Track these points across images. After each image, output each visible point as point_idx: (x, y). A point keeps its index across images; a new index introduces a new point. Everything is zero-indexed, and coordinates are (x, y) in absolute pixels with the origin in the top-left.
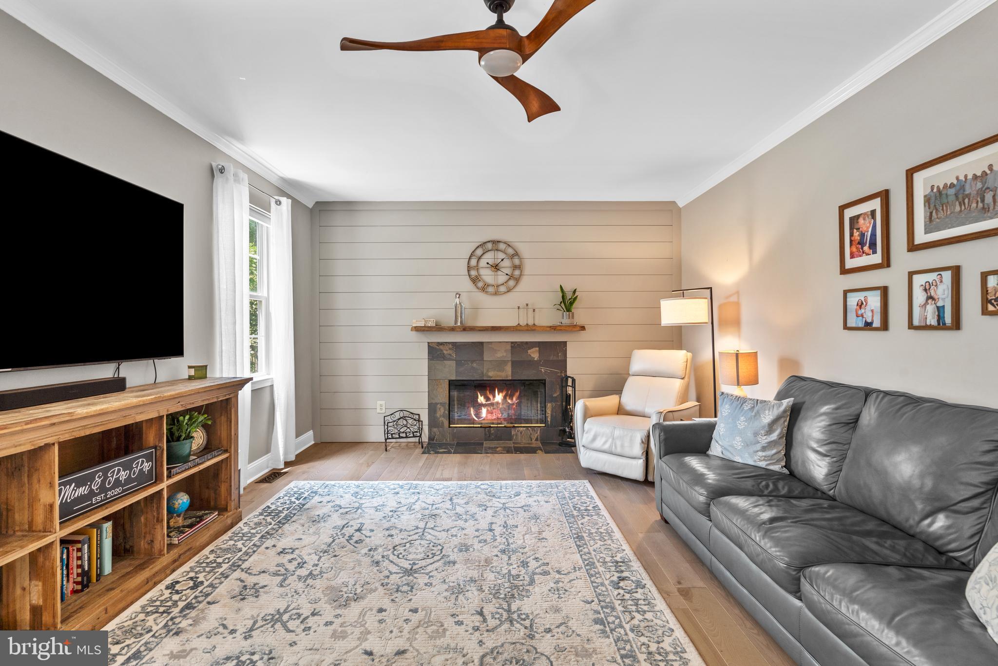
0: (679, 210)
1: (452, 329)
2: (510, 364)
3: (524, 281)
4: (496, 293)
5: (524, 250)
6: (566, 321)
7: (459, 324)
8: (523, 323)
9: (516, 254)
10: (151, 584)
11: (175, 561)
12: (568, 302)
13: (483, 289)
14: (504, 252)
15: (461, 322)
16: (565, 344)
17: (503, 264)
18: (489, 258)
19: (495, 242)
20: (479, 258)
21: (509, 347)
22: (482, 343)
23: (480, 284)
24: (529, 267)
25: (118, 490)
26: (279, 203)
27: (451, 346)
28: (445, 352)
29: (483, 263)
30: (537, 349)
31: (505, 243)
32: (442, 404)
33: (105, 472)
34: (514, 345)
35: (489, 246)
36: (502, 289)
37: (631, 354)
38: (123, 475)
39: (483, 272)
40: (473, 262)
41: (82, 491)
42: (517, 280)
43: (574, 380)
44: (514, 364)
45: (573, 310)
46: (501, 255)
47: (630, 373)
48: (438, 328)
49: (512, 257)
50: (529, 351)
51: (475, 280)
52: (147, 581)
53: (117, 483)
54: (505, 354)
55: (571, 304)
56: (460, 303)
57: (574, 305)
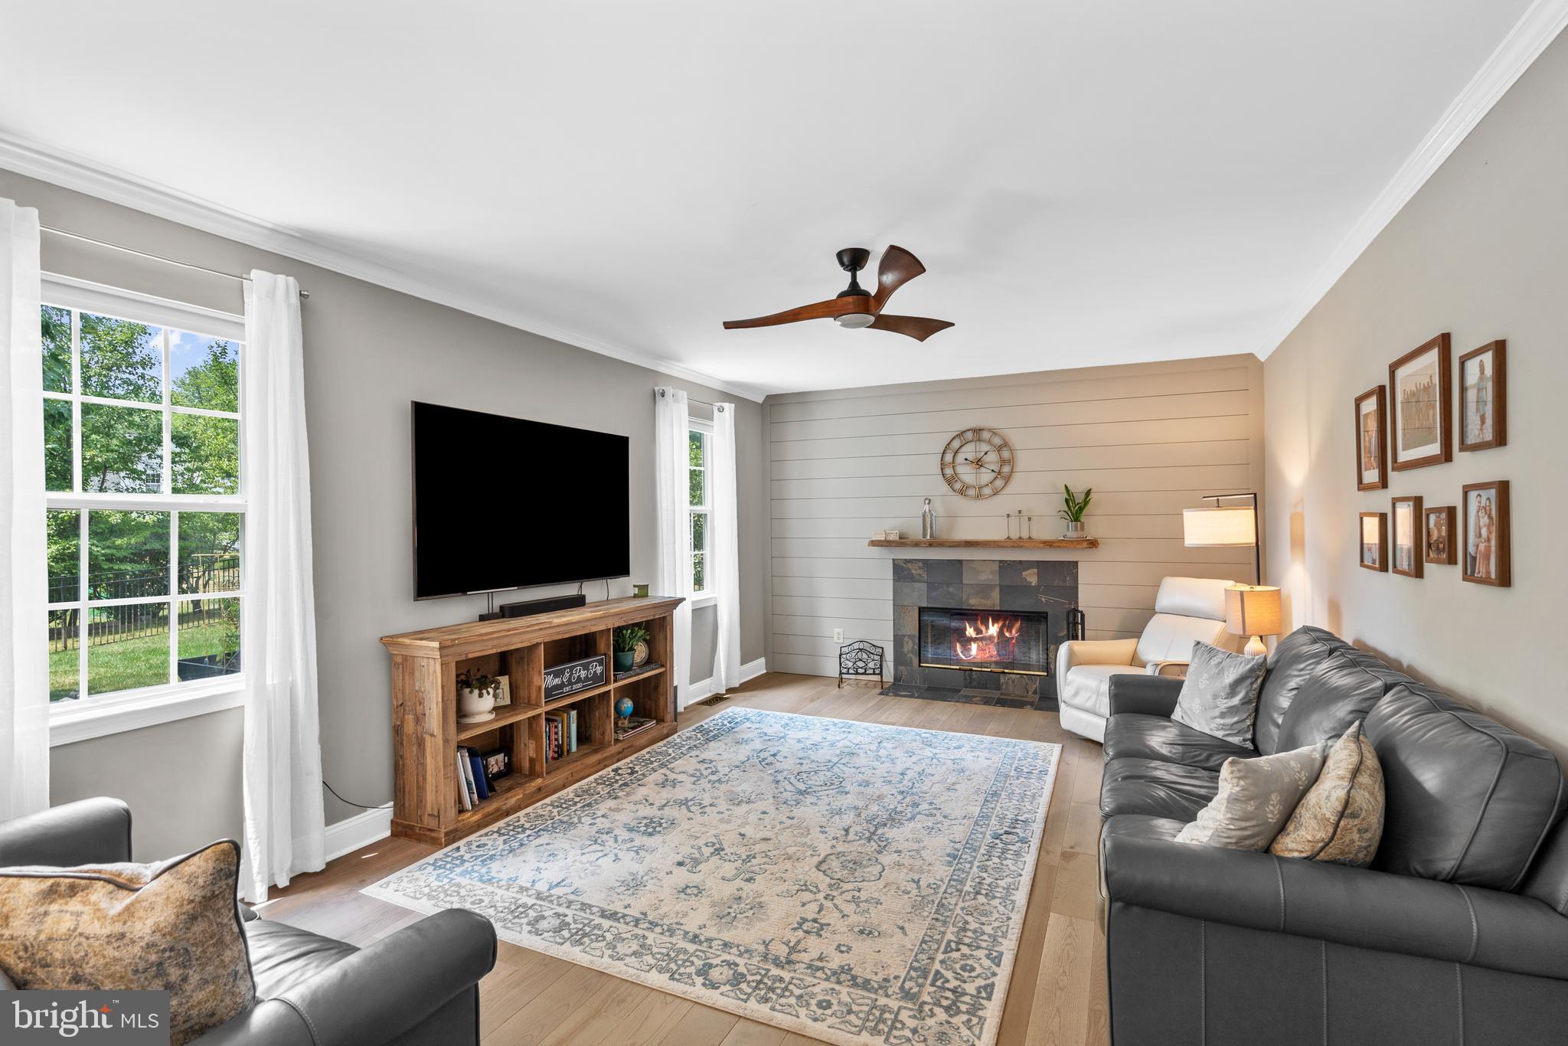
0: (1260, 365)
1: (917, 544)
2: (997, 590)
3: (1017, 479)
4: (979, 496)
5: (1016, 439)
6: (1072, 534)
7: (928, 537)
8: (1014, 536)
9: (1005, 445)
10: (602, 765)
11: (619, 753)
12: (1076, 507)
13: (962, 492)
14: (989, 442)
15: (931, 536)
16: (1075, 564)
17: (987, 458)
18: (969, 452)
19: (977, 431)
20: (956, 452)
21: (996, 567)
22: (960, 562)
23: (958, 486)
24: (1023, 461)
25: (580, 685)
26: (721, 409)
27: (920, 564)
28: (914, 572)
29: (960, 458)
30: (1036, 570)
31: (990, 430)
32: (911, 637)
33: (572, 668)
34: (1004, 565)
35: (969, 435)
36: (987, 491)
37: (1160, 582)
38: (583, 674)
39: (960, 469)
40: (949, 457)
41: (557, 681)
42: (1007, 479)
43: (1083, 616)
44: (1002, 588)
45: (1083, 519)
46: (985, 447)
47: (1157, 610)
48: (902, 542)
49: (999, 449)
50: (1024, 573)
51: (950, 481)
52: (600, 762)
53: (579, 680)
54: (991, 577)
55: (1081, 509)
56: (930, 511)
57: (1084, 512)
